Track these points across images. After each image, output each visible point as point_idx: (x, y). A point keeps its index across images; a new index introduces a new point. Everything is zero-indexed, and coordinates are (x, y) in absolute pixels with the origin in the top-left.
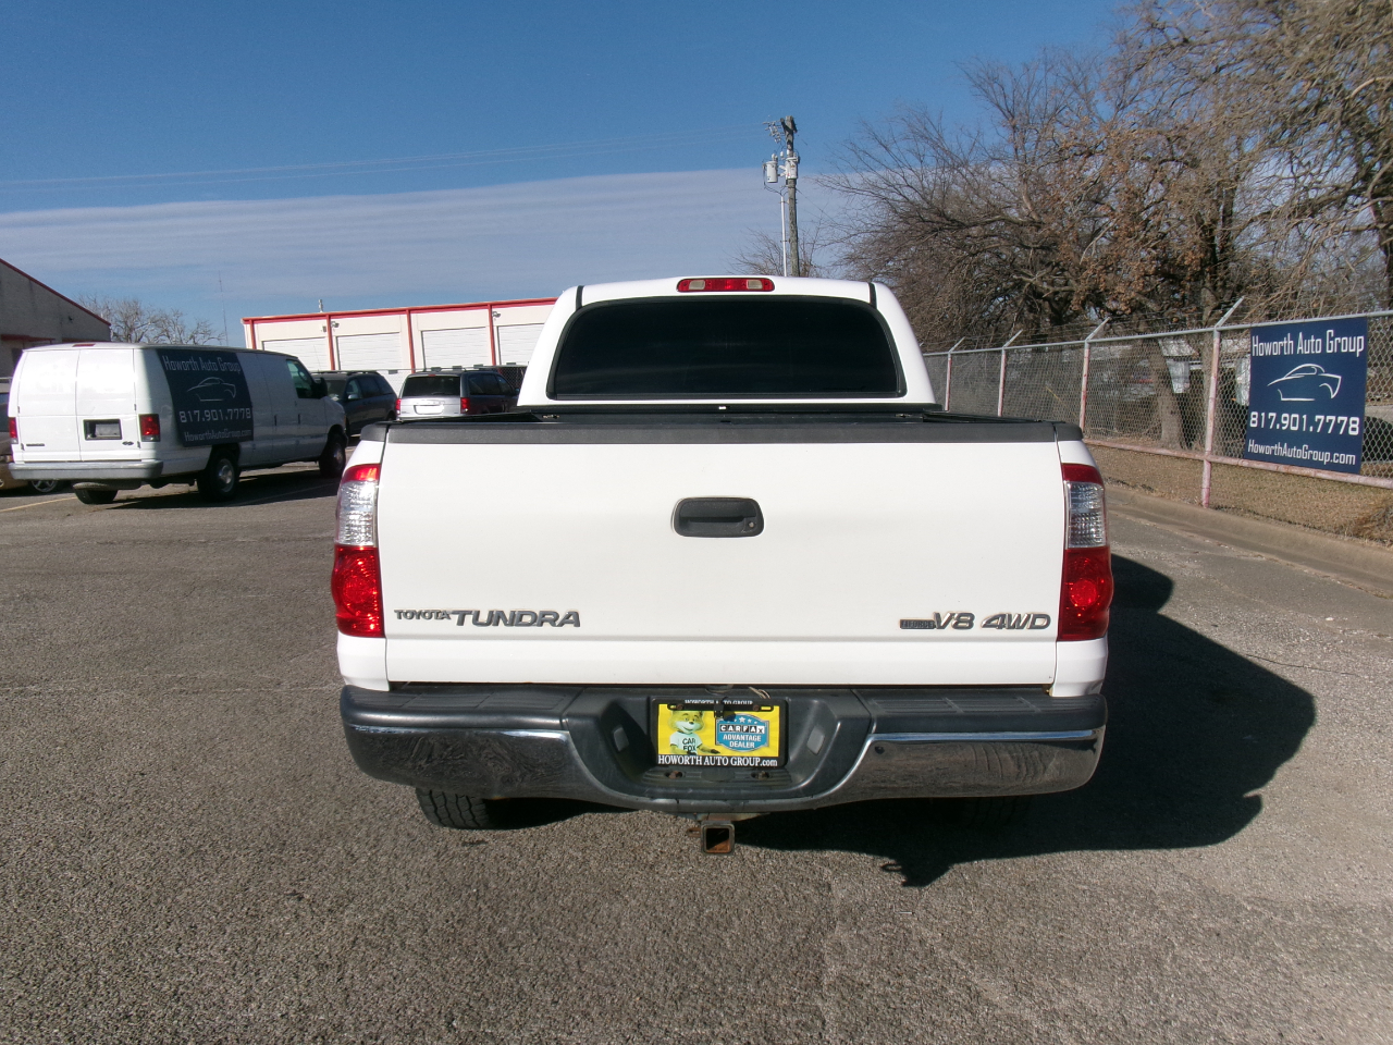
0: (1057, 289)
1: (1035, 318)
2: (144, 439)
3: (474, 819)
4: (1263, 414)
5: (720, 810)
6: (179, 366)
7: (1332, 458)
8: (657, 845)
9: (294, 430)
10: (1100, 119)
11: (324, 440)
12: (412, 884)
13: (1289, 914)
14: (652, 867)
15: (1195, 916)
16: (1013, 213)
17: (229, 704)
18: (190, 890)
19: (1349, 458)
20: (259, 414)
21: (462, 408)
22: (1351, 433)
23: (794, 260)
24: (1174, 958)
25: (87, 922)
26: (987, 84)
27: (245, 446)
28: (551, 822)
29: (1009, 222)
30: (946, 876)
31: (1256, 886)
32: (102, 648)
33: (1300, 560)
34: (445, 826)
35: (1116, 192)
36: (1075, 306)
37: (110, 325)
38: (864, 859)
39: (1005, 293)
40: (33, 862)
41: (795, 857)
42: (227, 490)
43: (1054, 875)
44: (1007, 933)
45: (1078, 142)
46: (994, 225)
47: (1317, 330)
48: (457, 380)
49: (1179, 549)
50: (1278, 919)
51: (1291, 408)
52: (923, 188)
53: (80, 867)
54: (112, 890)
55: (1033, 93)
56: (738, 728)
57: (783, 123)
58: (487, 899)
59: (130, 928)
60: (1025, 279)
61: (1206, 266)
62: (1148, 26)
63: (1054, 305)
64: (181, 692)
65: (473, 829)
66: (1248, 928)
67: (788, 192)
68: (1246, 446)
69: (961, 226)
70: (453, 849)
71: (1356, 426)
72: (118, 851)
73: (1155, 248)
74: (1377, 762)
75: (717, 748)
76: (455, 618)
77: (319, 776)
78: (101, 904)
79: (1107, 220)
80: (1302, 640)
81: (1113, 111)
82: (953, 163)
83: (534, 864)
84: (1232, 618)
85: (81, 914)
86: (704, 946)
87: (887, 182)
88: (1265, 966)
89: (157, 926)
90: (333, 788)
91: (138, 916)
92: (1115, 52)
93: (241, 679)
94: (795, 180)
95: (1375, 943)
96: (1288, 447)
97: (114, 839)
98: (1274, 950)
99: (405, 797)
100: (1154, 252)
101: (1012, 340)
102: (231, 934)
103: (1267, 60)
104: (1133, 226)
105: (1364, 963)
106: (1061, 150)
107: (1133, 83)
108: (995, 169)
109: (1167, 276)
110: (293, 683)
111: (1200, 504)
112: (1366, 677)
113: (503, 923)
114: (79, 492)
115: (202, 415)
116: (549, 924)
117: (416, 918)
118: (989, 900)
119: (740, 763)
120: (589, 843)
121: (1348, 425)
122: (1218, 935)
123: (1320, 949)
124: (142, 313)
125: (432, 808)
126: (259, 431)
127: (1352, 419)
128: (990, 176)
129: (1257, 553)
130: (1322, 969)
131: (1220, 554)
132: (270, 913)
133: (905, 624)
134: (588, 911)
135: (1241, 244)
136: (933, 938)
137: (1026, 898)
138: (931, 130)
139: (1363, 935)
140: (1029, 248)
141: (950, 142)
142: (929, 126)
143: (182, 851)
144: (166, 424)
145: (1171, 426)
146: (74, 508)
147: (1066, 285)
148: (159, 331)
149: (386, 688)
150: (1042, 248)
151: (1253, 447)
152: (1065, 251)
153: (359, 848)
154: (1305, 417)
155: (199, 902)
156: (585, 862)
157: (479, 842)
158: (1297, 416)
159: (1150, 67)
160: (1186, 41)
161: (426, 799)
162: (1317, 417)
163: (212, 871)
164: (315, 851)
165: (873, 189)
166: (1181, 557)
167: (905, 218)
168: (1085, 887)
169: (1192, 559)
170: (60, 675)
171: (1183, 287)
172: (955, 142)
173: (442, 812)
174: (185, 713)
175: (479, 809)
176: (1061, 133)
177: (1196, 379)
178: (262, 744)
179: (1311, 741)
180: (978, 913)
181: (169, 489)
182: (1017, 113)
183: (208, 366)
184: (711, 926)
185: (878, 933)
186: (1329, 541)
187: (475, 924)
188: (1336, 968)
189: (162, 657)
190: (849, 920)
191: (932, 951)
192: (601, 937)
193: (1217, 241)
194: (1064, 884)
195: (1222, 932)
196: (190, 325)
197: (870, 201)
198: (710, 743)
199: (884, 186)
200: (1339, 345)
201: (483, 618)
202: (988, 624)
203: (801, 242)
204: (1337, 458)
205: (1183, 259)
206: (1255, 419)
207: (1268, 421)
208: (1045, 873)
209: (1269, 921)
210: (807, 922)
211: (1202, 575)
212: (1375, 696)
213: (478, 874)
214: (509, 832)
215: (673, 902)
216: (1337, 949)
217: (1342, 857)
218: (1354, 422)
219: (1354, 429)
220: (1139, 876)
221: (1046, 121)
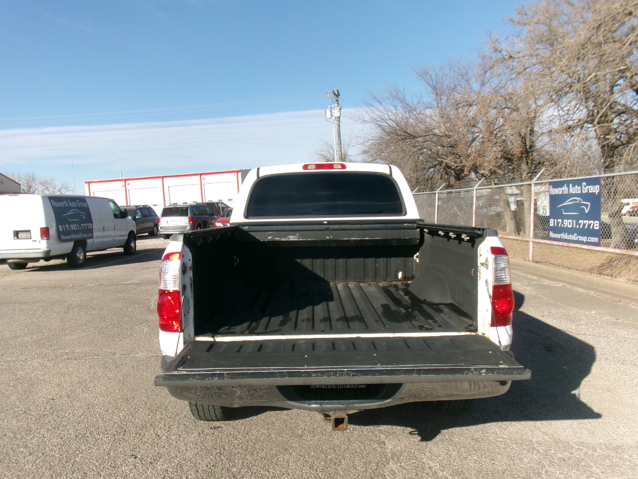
0: (458, 165)
1: (448, 177)
2: (42, 239)
3: (216, 417)
4: (556, 220)
5: (340, 409)
6: (59, 204)
7: (587, 239)
8: (302, 425)
9: (112, 233)
10: (474, 91)
11: (126, 238)
12: (188, 449)
13: (595, 450)
14: (301, 437)
15: (553, 452)
16: (436, 131)
17: (92, 364)
18: (82, 455)
19: (595, 240)
20: (96, 226)
21: (189, 221)
22: (595, 228)
23: (340, 153)
24: (546, 472)
25: (33, 473)
26: (424, 75)
27: (89, 241)
28: (251, 416)
29: (435, 135)
30: (438, 436)
31: (578, 437)
32: (27, 339)
33: (576, 285)
34: (202, 420)
35: (482, 122)
36: (466, 172)
37: (20, 185)
38: (398, 429)
39: (435, 166)
40: (4, 444)
41: (367, 429)
42: (80, 262)
43: (486, 435)
44: (469, 463)
45: (465, 100)
46: (429, 136)
47: (578, 183)
48: (187, 209)
49: (522, 281)
50: (590, 452)
51: (568, 217)
52: (397, 120)
53: (27, 446)
54: (44, 456)
55: (444, 79)
57: (334, 92)
58: (225, 454)
59: (54, 475)
60: (443, 160)
61: (523, 154)
62: (494, 50)
63: (456, 171)
64: (68, 359)
65: (214, 421)
66: (577, 456)
67: (336, 122)
68: (549, 234)
69: (414, 137)
70: (206, 431)
71: (598, 225)
72: (45, 438)
73: (500, 146)
74: (624, 378)
77: (139, 398)
78: (39, 464)
79: (478, 134)
80: (582, 322)
81: (479, 87)
82: (410, 109)
83: (245, 438)
84: (550, 313)
85: (30, 469)
86: (330, 474)
87: (381, 118)
88: (587, 474)
89: (67, 474)
90: (146, 403)
91: (58, 469)
92: (480, 61)
93: (96, 352)
94: (339, 117)
95: (635, 462)
96: (568, 235)
97: (42, 431)
98: (590, 466)
99: (180, 407)
100: (499, 148)
101: (440, 188)
102: (104, 476)
103: (548, 65)
104: (491, 137)
105: (632, 472)
106: (458, 104)
107: (488, 74)
108: (428, 112)
109: (506, 158)
110: (122, 353)
111: (529, 261)
112: (613, 338)
113: (234, 466)
114: (10, 265)
115: (70, 227)
116: (256, 466)
117: (192, 465)
118: (459, 447)
119: (348, 386)
120: (270, 426)
121: (594, 225)
122: (564, 460)
123: (611, 466)
124: (35, 180)
125: (197, 412)
126: (95, 234)
127: (596, 222)
128: (426, 115)
129: (557, 283)
130: (613, 475)
131: (540, 283)
132: (122, 465)
134: (273, 459)
135: (538, 145)
136: (435, 466)
137: (475, 446)
138: (400, 95)
139: (629, 458)
140: (444, 147)
141: (409, 100)
142: (399, 93)
143: (76, 436)
144: (53, 231)
145: (510, 225)
146: (7, 272)
147: (461, 163)
148: (44, 187)
150: (450, 147)
151: (552, 235)
152: (461, 149)
153: (161, 432)
154: (574, 221)
155: (87, 461)
156: (269, 435)
157: (218, 427)
158: (571, 221)
159: (495, 68)
160: (511, 57)
161: (194, 408)
162: (580, 221)
163: (92, 446)
164: (140, 434)
165: (374, 121)
166: (523, 285)
167: (389, 134)
168: (501, 440)
169: (529, 286)
170: (8, 352)
171: (514, 163)
172: (412, 100)
173: (201, 414)
174: (71, 369)
175: (218, 411)
176: (458, 97)
177: (520, 204)
178: (110, 383)
179: (595, 368)
180: (454, 453)
181: (53, 262)
182: (438, 88)
183: (72, 204)
184: (332, 464)
185: (410, 464)
186: (589, 277)
187: (220, 467)
188: (619, 474)
189: (57, 342)
190: (395, 459)
191: (436, 473)
192: (281, 471)
193: (528, 143)
194: (492, 438)
195: (566, 459)
196: (58, 185)
197: (372, 126)
199: (379, 120)
200: (588, 189)
203: (342, 145)
204: (590, 239)
205: (513, 152)
206: (552, 222)
207: (558, 223)
208: (482, 434)
209: (586, 453)
210: (376, 460)
211: (534, 293)
212: (619, 347)
213: (220, 443)
214: (232, 422)
215: (313, 453)
216: (618, 465)
217: (614, 422)
218: (597, 223)
219: (596, 226)
220: (524, 434)
221: (450, 91)
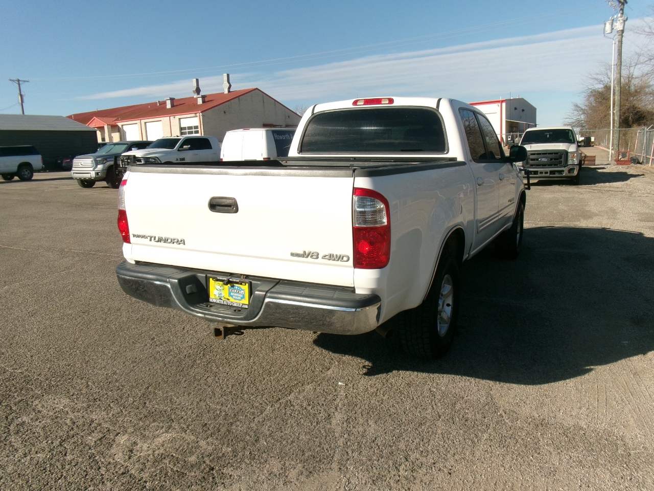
6: (281, 137)
56: (235, 291)
67: (617, 38)
75: (229, 298)
76: (149, 238)
94: (622, 31)
119: (235, 305)
133: (292, 254)
149: (134, 263)
198: (227, 296)
201: (157, 239)
202: (324, 257)
